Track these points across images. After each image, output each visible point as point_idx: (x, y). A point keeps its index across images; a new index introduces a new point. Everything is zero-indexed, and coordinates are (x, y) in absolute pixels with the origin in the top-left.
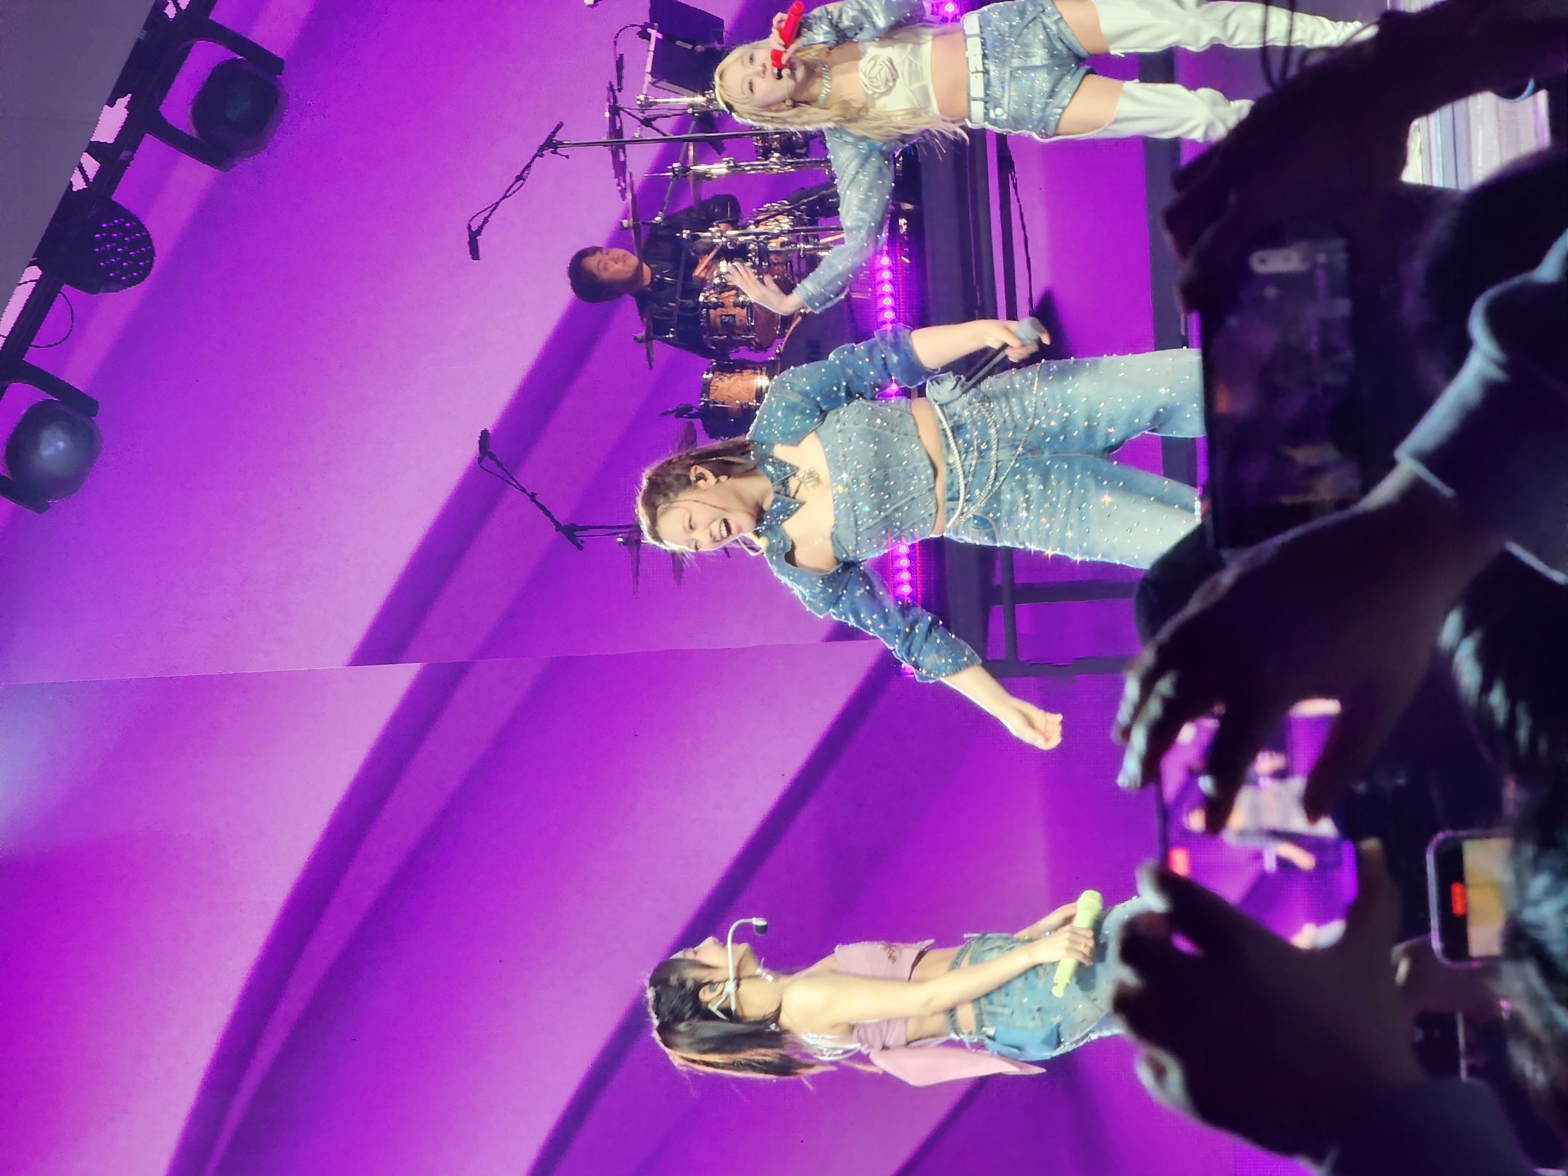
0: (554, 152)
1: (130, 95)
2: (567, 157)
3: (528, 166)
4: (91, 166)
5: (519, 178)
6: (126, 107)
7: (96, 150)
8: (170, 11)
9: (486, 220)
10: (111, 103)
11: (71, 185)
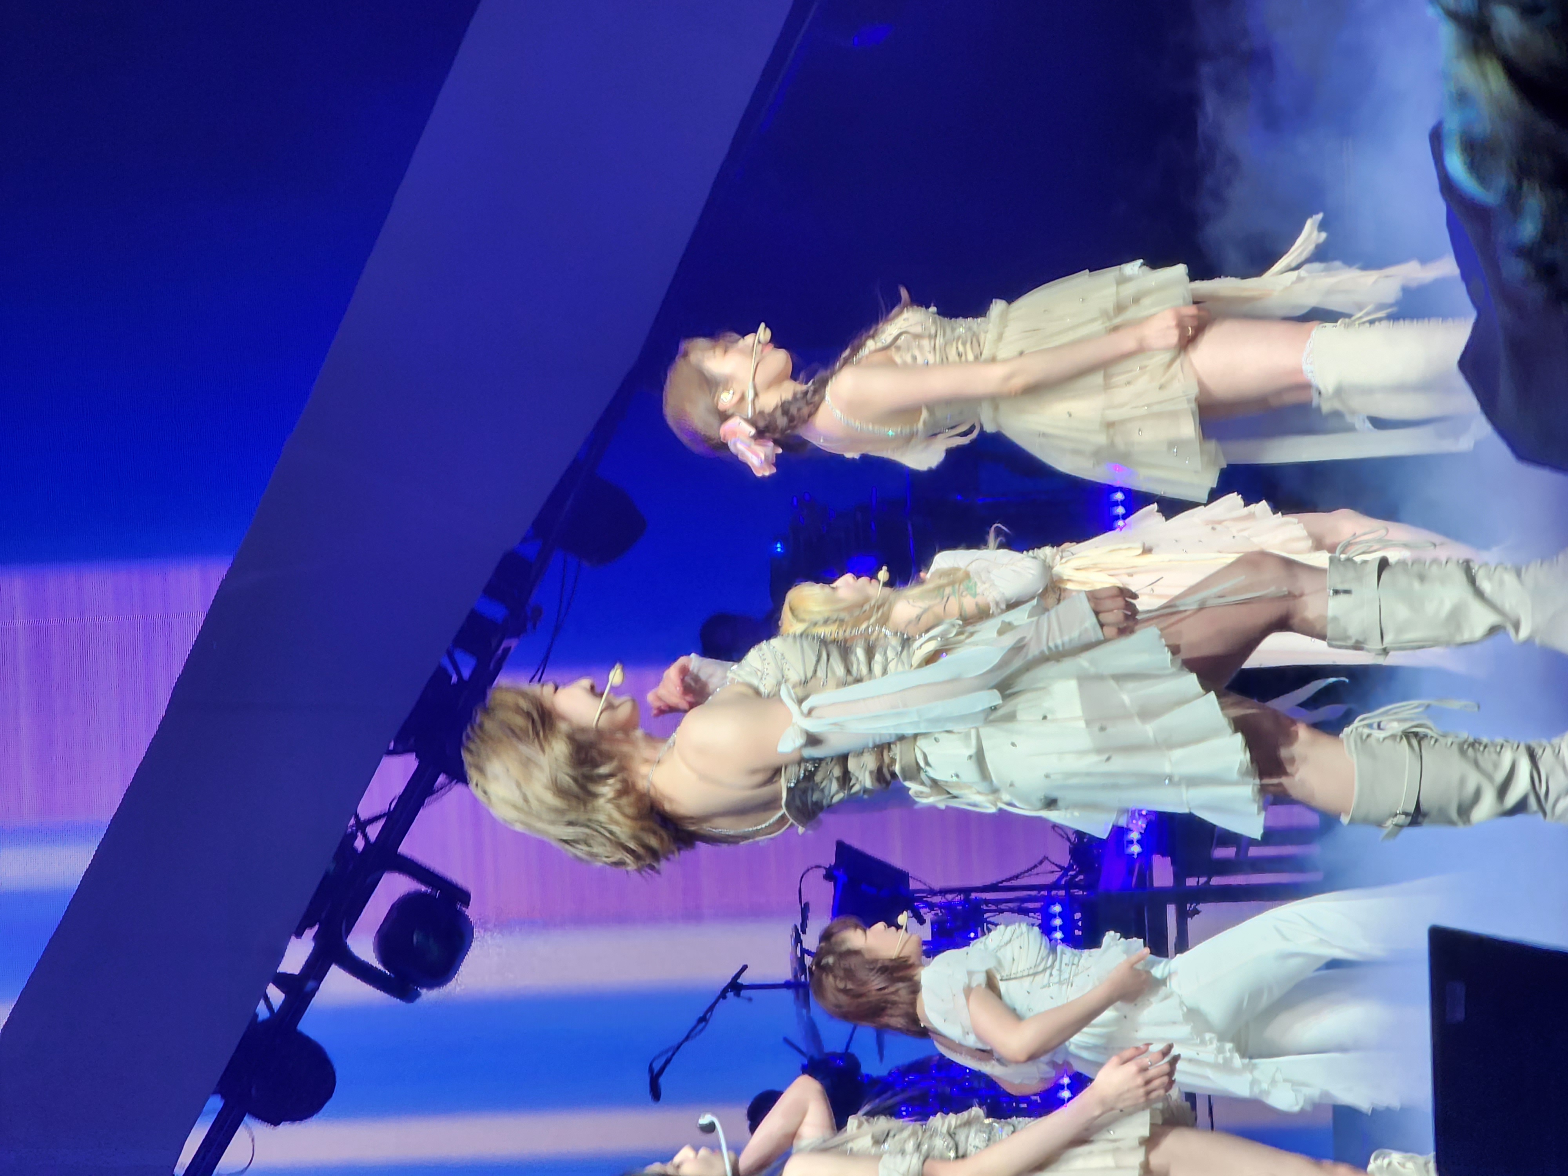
0: (738, 994)
1: (317, 927)
2: (750, 999)
3: (711, 1008)
4: (276, 995)
5: (703, 1019)
6: (315, 937)
7: (284, 981)
8: (359, 844)
9: (668, 1062)
10: (299, 934)
11: (256, 1016)
